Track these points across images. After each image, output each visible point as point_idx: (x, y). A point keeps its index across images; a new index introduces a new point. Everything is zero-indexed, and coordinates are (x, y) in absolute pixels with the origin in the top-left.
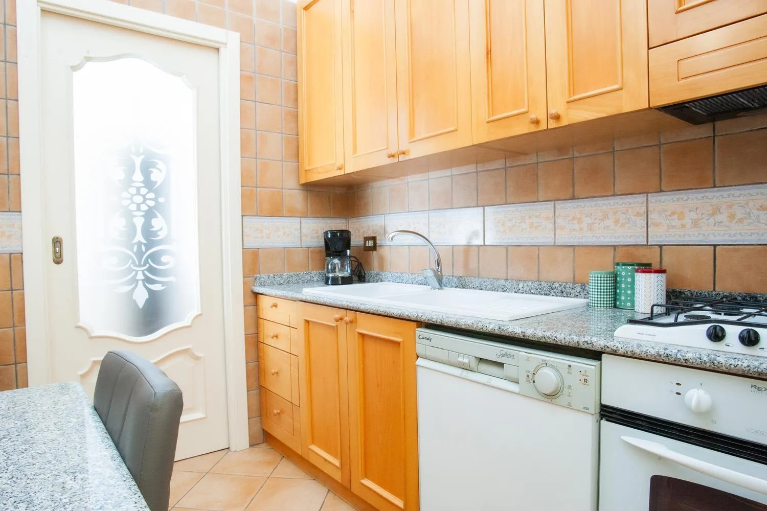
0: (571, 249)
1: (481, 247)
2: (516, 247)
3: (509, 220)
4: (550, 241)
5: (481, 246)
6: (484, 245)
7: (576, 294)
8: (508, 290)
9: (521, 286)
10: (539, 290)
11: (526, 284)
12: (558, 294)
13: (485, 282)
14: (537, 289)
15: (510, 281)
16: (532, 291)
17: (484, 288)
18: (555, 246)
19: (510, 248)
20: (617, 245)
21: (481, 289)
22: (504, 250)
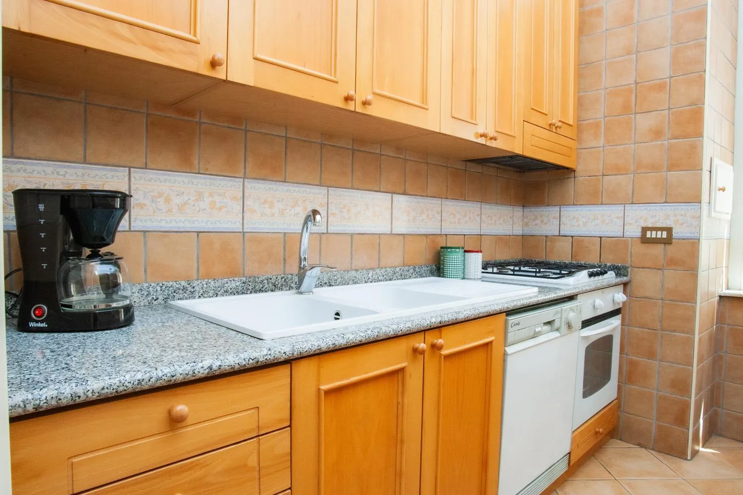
0: (401, 238)
1: (323, 235)
2: (360, 235)
3: (354, 206)
4: (387, 230)
5: (323, 233)
6: (327, 233)
7: (411, 275)
8: (359, 282)
9: (370, 275)
10: (385, 276)
11: (375, 273)
12: (399, 277)
13: (335, 276)
14: (384, 276)
15: (360, 271)
16: (380, 278)
17: (333, 284)
18: (391, 234)
19: (355, 237)
20: (428, 234)
21: (330, 285)
22: (349, 238)
